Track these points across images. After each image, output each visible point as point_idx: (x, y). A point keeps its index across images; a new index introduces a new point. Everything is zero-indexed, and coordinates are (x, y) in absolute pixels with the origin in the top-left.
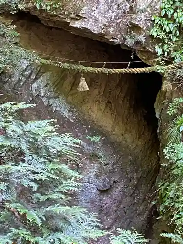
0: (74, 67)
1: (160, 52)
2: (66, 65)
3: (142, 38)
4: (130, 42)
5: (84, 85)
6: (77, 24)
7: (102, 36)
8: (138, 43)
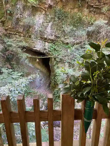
0: (36, 57)
1: (51, 53)
2: (34, 57)
3: (47, 51)
4: (45, 52)
5: (38, 60)
6: (35, 49)
7: (39, 51)
8: (46, 52)
